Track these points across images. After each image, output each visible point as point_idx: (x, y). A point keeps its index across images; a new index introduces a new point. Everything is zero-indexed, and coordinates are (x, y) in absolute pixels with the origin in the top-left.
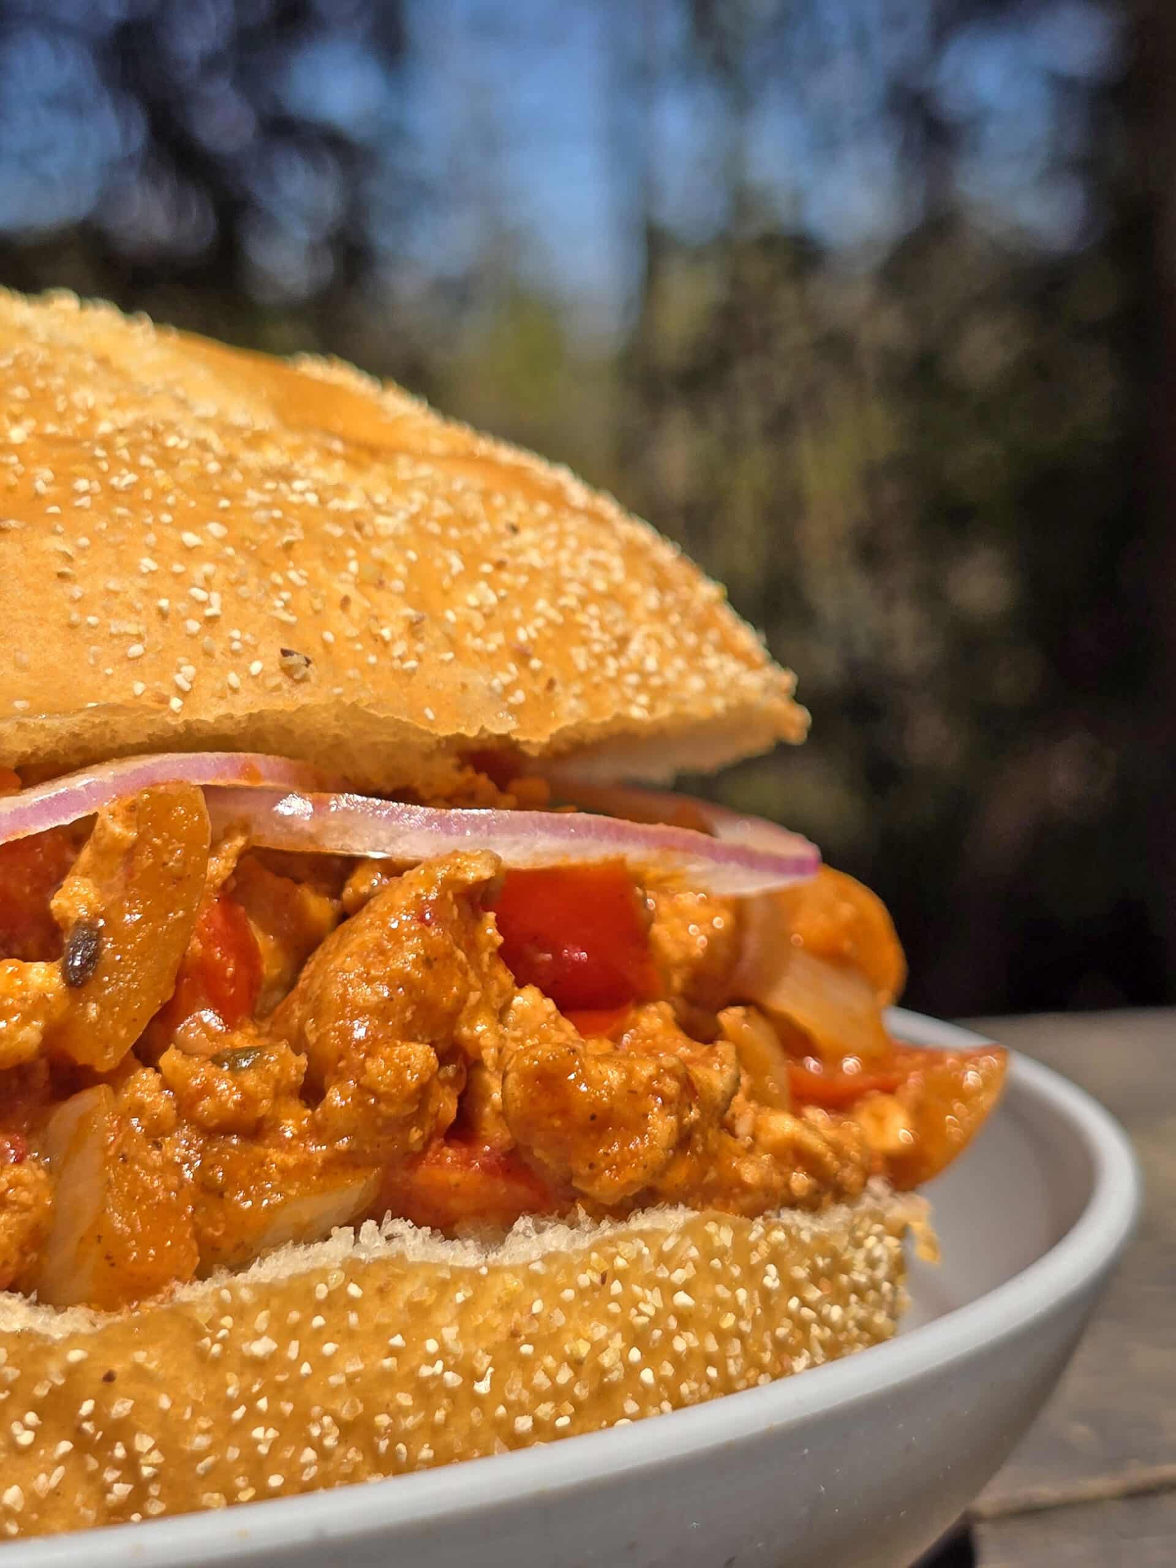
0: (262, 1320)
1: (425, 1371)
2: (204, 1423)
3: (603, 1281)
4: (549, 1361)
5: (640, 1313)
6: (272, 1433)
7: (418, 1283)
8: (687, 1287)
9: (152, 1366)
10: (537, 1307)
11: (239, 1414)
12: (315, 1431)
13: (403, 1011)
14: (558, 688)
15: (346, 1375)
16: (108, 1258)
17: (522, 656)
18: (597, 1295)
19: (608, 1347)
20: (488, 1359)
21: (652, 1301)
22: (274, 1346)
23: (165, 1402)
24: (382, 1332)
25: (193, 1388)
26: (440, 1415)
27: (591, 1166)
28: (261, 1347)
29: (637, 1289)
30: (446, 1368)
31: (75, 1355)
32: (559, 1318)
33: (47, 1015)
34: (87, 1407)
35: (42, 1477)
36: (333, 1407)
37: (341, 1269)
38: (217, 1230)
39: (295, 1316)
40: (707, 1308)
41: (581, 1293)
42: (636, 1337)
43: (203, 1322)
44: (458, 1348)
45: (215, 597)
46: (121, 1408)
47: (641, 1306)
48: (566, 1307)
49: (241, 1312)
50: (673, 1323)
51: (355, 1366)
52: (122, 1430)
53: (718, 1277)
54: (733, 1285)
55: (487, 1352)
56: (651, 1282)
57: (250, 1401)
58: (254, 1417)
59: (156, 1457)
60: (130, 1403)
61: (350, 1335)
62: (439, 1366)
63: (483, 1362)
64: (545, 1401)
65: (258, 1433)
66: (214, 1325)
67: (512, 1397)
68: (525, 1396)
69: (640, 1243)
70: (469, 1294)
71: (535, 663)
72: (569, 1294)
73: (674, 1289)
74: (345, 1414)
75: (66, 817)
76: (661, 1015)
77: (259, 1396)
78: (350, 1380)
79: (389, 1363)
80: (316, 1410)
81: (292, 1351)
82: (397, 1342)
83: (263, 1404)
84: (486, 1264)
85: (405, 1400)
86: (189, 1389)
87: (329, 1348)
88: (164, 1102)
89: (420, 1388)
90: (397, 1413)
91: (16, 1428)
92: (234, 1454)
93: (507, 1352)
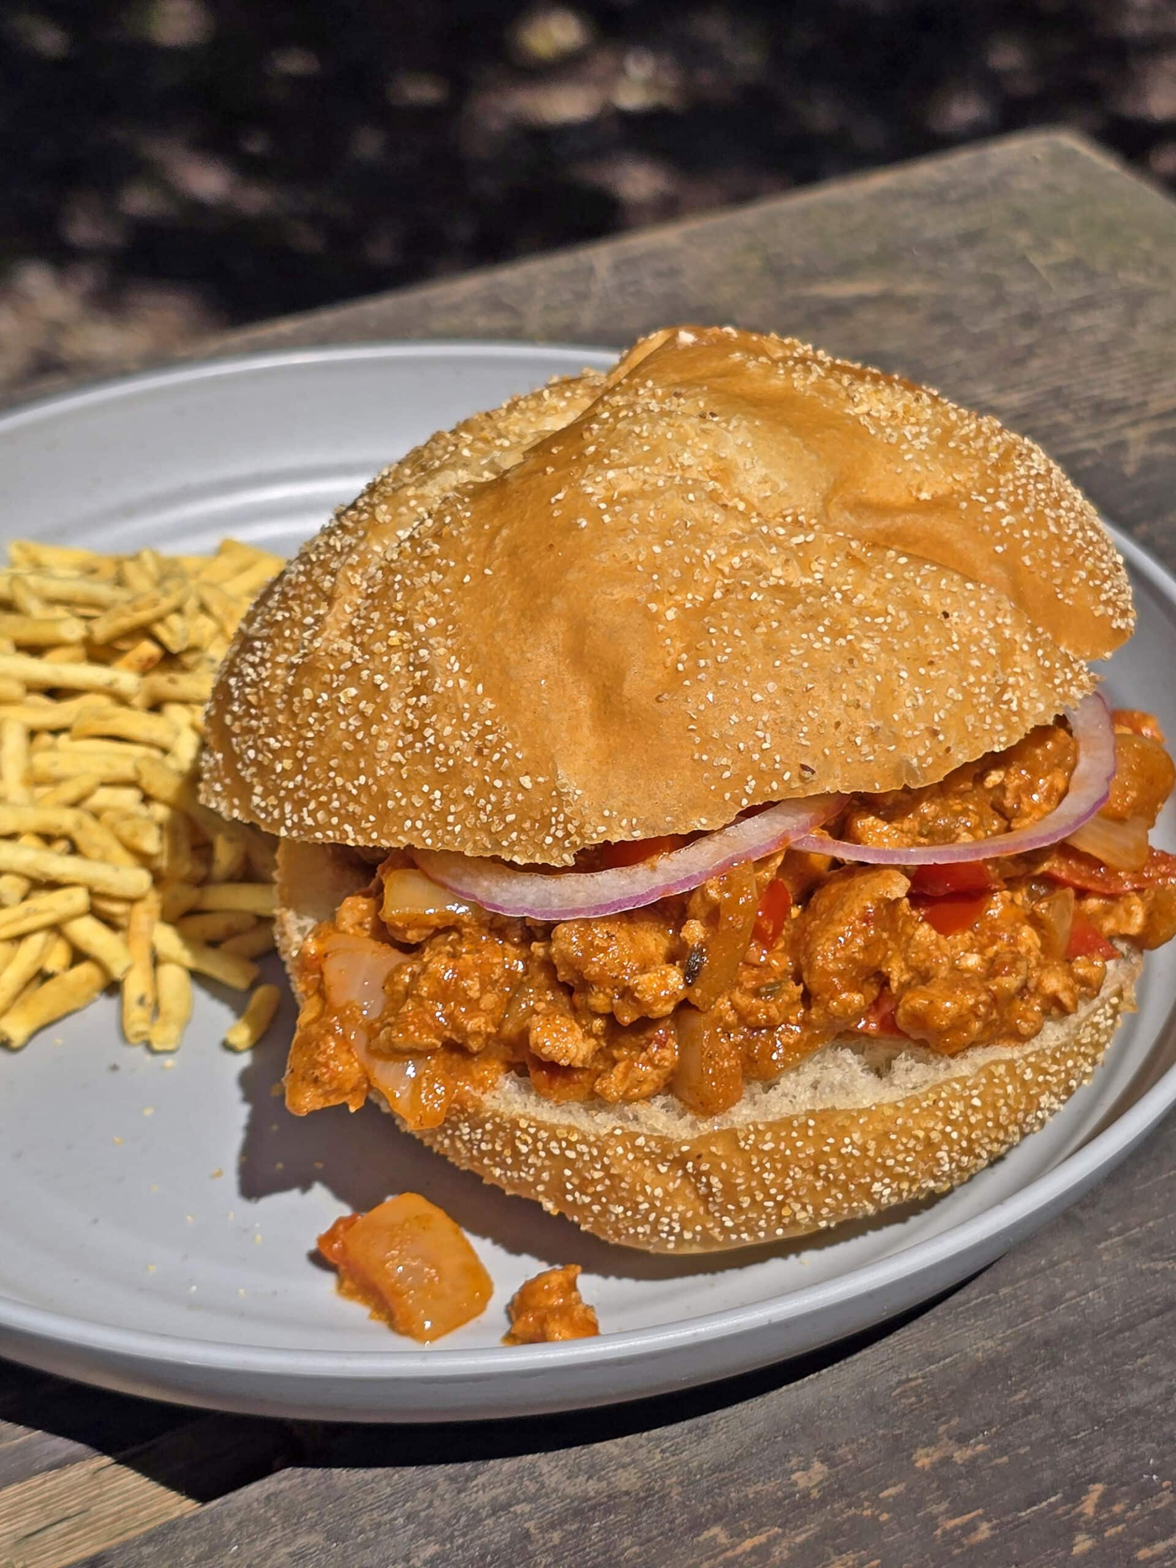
1: (843, 1151)
2: (741, 1173)
6: (772, 1176)
8: (979, 1096)
9: (719, 1153)
11: (757, 1170)
12: (791, 1174)
14: (952, 751)
15: (807, 1153)
17: (934, 734)
18: (931, 1109)
19: (935, 1129)
20: (874, 1143)
21: (959, 1108)
23: (724, 1166)
24: (824, 1137)
25: (737, 1159)
28: (767, 1147)
29: (951, 1103)
30: (854, 1148)
31: (685, 1148)
34: (690, 1165)
35: (671, 1185)
36: (800, 1164)
37: (804, 1114)
39: (783, 1133)
40: (989, 1100)
41: (923, 1109)
43: (740, 1137)
44: (860, 1141)
45: (768, 735)
46: (705, 1167)
47: (954, 1111)
49: (759, 1133)
50: (970, 1111)
51: (811, 1150)
52: (707, 1174)
55: (873, 1139)
56: (959, 1099)
57: (761, 1164)
58: (764, 1169)
59: (720, 1186)
60: (709, 1165)
61: (809, 1139)
62: (850, 1147)
63: (872, 1144)
65: (765, 1175)
66: (746, 1138)
68: (891, 1153)
70: (866, 1119)
71: (941, 737)
72: (917, 1111)
74: (805, 1166)
77: (766, 1163)
78: (808, 1156)
79: (827, 1149)
80: (792, 1166)
81: (782, 1146)
82: (831, 1140)
83: (768, 1165)
84: (875, 1104)
85: (833, 1161)
86: (734, 1161)
87: (799, 1144)
88: (731, 1017)
89: (841, 1156)
90: (829, 1164)
91: (659, 1166)
92: (754, 1184)
93: (883, 1138)
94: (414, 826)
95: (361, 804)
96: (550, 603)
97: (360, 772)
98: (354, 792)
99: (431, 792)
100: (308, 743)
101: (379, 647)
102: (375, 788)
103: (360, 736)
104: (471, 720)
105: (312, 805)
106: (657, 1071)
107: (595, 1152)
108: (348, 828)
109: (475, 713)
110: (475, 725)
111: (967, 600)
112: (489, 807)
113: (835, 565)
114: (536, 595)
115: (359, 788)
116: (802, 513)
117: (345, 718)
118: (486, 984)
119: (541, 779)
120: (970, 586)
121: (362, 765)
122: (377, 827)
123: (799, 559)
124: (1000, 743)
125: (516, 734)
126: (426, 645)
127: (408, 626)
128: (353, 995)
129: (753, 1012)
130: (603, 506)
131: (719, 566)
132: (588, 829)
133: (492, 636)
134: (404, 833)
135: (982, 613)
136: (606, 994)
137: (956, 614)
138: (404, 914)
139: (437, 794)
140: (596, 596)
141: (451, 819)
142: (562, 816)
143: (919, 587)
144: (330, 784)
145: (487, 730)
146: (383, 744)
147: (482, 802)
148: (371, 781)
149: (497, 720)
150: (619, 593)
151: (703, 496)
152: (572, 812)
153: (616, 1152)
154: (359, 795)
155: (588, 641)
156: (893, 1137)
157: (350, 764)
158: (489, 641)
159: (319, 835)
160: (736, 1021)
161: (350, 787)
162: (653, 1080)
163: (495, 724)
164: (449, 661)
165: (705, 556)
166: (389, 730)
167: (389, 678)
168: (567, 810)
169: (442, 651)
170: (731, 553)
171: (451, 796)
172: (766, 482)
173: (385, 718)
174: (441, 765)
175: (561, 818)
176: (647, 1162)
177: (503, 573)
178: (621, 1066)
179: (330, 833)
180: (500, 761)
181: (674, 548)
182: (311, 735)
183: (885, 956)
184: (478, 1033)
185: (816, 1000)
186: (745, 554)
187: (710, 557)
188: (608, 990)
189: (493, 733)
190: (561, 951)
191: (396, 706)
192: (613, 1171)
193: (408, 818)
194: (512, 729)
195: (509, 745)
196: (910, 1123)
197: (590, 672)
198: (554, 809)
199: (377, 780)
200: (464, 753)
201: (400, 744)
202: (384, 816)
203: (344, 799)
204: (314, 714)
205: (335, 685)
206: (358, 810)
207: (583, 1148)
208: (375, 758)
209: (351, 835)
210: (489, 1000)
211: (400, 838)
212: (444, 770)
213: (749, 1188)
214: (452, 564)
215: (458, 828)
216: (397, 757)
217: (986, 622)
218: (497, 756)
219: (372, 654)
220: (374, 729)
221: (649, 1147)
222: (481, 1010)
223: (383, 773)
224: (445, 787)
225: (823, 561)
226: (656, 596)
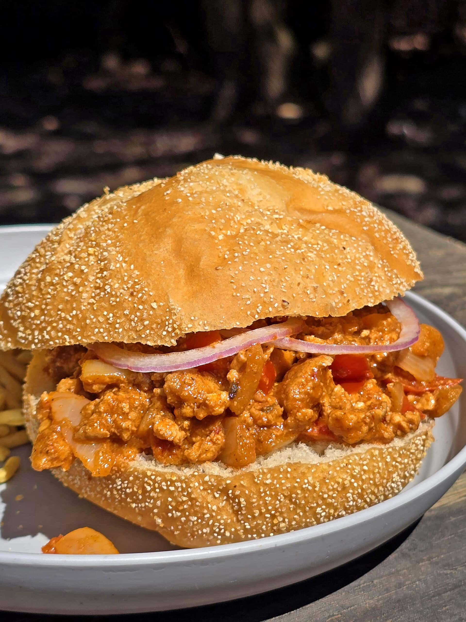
0: (269, 476)
1: (304, 486)
3: (346, 465)
4: (333, 483)
6: (270, 499)
7: (304, 468)
8: (366, 465)
9: (245, 485)
10: (330, 472)
11: (263, 495)
12: (279, 498)
14: (350, 301)
16: (236, 459)
17: (342, 293)
18: (345, 468)
19: (346, 479)
22: (271, 481)
24: (294, 478)
26: (307, 495)
27: (347, 437)
28: (268, 482)
29: (354, 467)
30: (309, 485)
31: (228, 481)
34: (230, 492)
35: (221, 504)
36: (283, 493)
39: (276, 475)
41: (341, 468)
42: (353, 477)
43: (255, 476)
44: (312, 482)
45: (267, 286)
46: (238, 493)
47: (355, 470)
48: (337, 471)
49: (264, 474)
50: (363, 473)
51: (289, 485)
52: (238, 497)
53: (374, 461)
54: (378, 462)
55: (318, 482)
56: (358, 464)
57: (265, 492)
58: (266, 495)
59: (245, 503)
61: (288, 479)
63: (317, 484)
64: (330, 491)
65: (267, 498)
66: (258, 477)
67: (324, 491)
68: (326, 491)
69: (356, 456)
70: (315, 470)
71: (345, 295)
72: (338, 469)
73: (363, 465)
74: (286, 494)
76: (373, 382)
78: (287, 488)
79: (296, 485)
80: (280, 494)
81: (275, 482)
82: (298, 480)
83: (268, 493)
84: (319, 463)
85: (299, 492)
86: (252, 489)
87: (283, 481)
88: (250, 420)
89: (303, 489)
90: (297, 494)
91: (215, 494)
92: (261, 502)
93: (323, 481)
94: (99, 331)
95: (73, 324)
96: (165, 231)
97: (73, 309)
98: (70, 319)
99: (108, 314)
100: (48, 300)
101: (84, 255)
102: (80, 315)
103: (74, 293)
104: (128, 280)
105: (49, 329)
106: (215, 446)
107: (184, 486)
108: (66, 337)
109: (130, 277)
110: (130, 282)
111: (353, 244)
112: (136, 319)
113: (293, 227)
114: (159, 228)
115: (72, 317)
116: (277, 209)
117: (66, 287)
118: (132, 408)
119: (161, 304)
120: (353, 238)
121: (74, 306)
122: (81, 334)
123: (277, 224)
124: (371, 302)
125: (149, 284)
126: (106, 250)
127: (98, 245)
128: (67, 415)
129: (260, 418)
130: (189, 195)
131: (242, 222)
132: (184, 326)
133: (138, 245)
134: (94, 335)
135: (360, 249)
136: (191, 407)
137: (348, 249)
138: (92, 376)
139: (111, 315)
140: (186, 228)
141: (117, 326)
142: (171, 320)
143: (331, 237)
144: (58, 317)
145: (136, 283)
146: (85, 295)
147: (133, 316)
148: (78, 312)
149: (141, 279)
150: (197, 226)
151: (233, 195)
152: (176, 319)
153: (194, 485)
154: (72, 320)
155: (183, 246)
156: (327, 481)
157: (69, 306)
158: (137, 247)
159: (51, 343)
160: (252, 422)
161: (68, 317)
162: (212, 451)
163: (139, 280)
164: (117, 257)
165: (235, 217)
166: (88, 289)
167: (88, 266)
168: (174, 317)
169: (114, 253)
170: (246, 218)
171: (118, 315)
172: (261, 194)
173: (86, 283)
174: (113, 302)
175: (171, 321)
176: (209, 491)
177: (143, 222)
178: (197, 444)
179: (57, 341)
180: (142, 297)
181: (221, 212)
182: (49, 296)
183: (322, 394)
184: (127, 429)
185: (290, 413)
186: (253, 219)
187: (237, 218)
188: (192, 405)
189: (138, 284)
190: (169, 386)
191: (91, 278)
192: (193, 496)
193: (97, 328)
194: (147, 283)
195: (146, 289)
196: (335, 474)
197: (184, 259)
198: (167, 318)
199: (81, 312)
200: (124, 295)
201: (93, 295)
202: (84, 328)
203: (65, 323)
204: (52, 287)
205: (62, 273)
206: (72, 327)
207: (179, 484)
208: (81, 302)
209: (68, 340)
210: (133, 415)
211: (92, 337)
212: (115, 303)
213: (259, 505)
214: (118, 220)
215: (121, 330)
216: (92, 301)
217: (362, 253)
218: (140, 295)
219: (80, 258)
220: (81, 289)
221: (211, 482)
222: (129, 419)
223: (84, 308)
224: (115, 311)
225: (288, 226)
226: (214, 229)
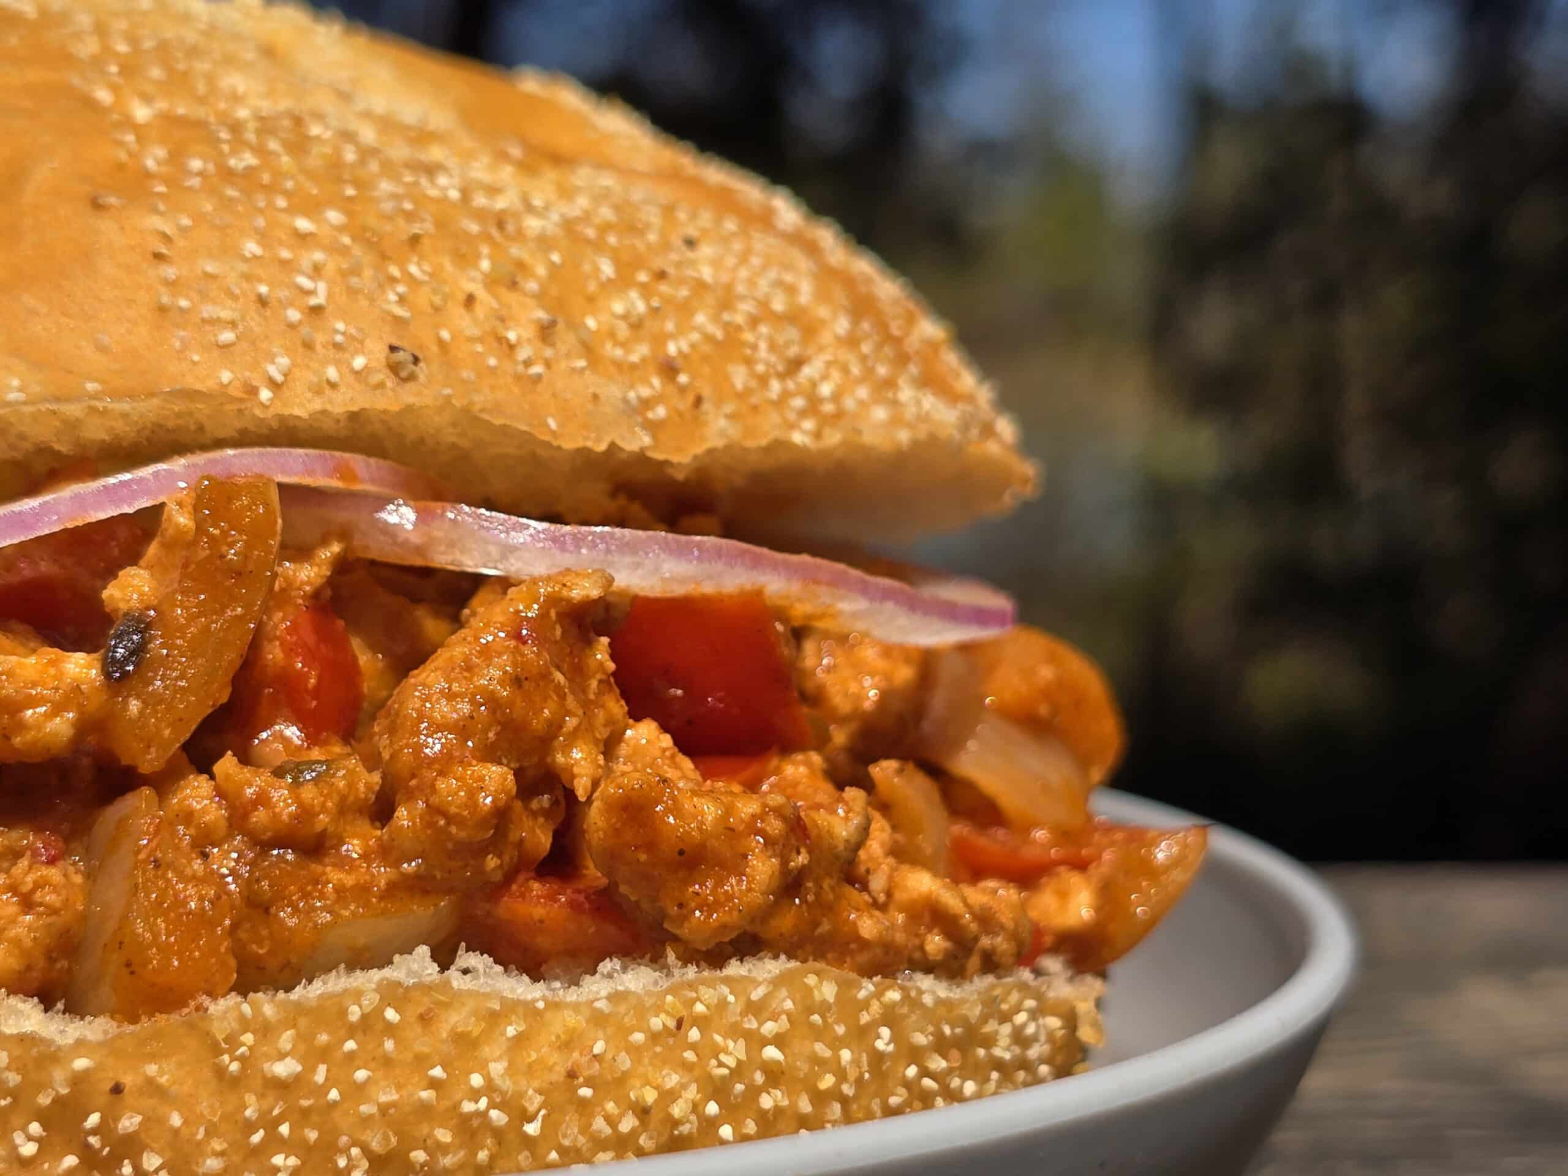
0: (286, 1039)
1: (468, 1107)
2: (218, 1145)
3: (679, 1025)
4: (610, 1106)
5: (721, 1064)
7: (465, 1011)
8: (779, 1041)
9: (163, 1080)
10: (599, 1048)
13: (486, 731)
14: (706, 406)
15: (379, 1105)
16: (128, 965)
17: (669, 369)
18: (671, 1041)
19: (681, 1097)
20: (539, 1099)
21: (734, 1052)
22: (299, 1068)
23: (176, 1120)
24: (422, 1062)
25: (207, 1106)
26: (483, 1156)
27: (681, 906)
28: (284, 1069)
29: (718, 1038)
30: (492, 1105)
31: (81, 1063)
32: (625, 1062)
33: (81, 710)
36: (363, 1138)
37: (376, 990)
38: (262, 948)
39: (323, 1038)
40: (803, 1067)
41: (654, 1037)
42: (718, 1090)
43: (220, 1037)
44: (506, 1085)
45: (322, 287)
46: (129, 1123)
47: (723, 1057)
48: (635, 1051)
49: (265, 1031)
50: (759, 1078)
51: (388, 1096)
52: (133, 1147)
53: (818, 1033)
54: (836, 1044)
55: (538, 1091)
56: (735, 1031)
60: (138, 1119)
61: (387, 1062)
62: (483, 1103)
63: (534, 1102)
64: (605, 1149)
66: (232, 1041)
67: (566, 1142)
69: (725, 990)
70: (523, 1028)
71: (683, 379)
72: (638, 1037)
73: (765, 1042)
74: (375, 1145)
75: (130, 505)
76: (808, 764)
77: (279, 1121)
78: (383, 1110)
79: (427, 1096)
80: (344, 1140)
82: (438, 1073)
83: (284, 1129)
84: (544, 998)
85: (444, 1136)
86: (203, 1108)
87: (361, 1075)
89: (462, 1125)
90: (435, 1149)
93: (563, 1091)
106: (31, 917)
160: (224, 824)
162: (17, 941)
